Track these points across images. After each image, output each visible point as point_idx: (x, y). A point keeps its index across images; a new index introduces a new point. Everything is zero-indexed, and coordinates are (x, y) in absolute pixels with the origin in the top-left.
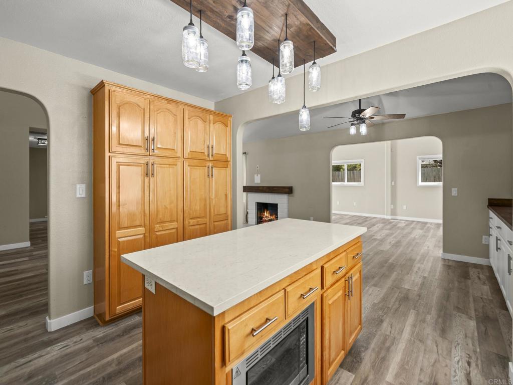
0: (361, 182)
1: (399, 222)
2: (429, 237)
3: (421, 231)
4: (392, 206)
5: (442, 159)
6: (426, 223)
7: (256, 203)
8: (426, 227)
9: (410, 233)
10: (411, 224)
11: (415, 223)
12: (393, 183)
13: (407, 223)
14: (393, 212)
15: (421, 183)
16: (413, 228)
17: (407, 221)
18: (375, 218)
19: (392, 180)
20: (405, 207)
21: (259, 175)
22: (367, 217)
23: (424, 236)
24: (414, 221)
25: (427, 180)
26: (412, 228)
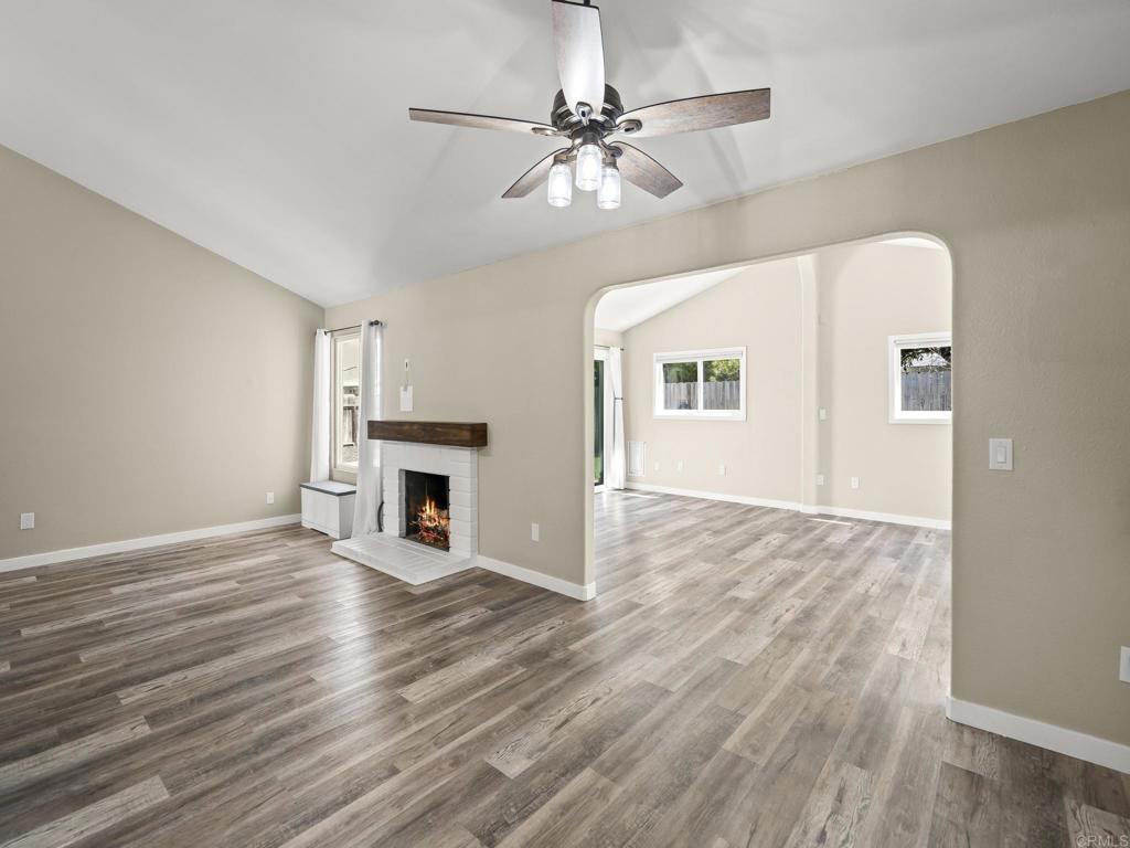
0: (738, 408)
1: (835, 527)
2: (915, 591)
3: (892, 565)
4: (822, 477)
5: (949, 344)
6: (911, 531)
7: (401, 470)
8: (911, 548)
9: (856, 573)
10: (869, 534)
11: (881, 530)
12: (823, 413)
13: (858, 529)
14: (824, 496)
15: (899, 414)
16: (872, 553)
17: (859, 521)
18: (774, 510)
19: (821, 407)
20: (855, 483)
21: (410, 388)
22: (752, 509)
23: (899, 586)
24: (877, 524)
25: (923, 404)
26: (869, 549)
